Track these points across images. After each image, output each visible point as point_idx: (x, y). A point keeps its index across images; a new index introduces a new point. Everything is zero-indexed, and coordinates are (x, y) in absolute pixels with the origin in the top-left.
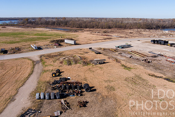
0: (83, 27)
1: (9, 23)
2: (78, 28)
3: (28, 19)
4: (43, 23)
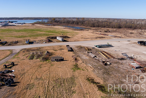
0: (96, 26)
1: (41, 21)
2: (91, 27)
3: (55, 19)
4: (65, 22)
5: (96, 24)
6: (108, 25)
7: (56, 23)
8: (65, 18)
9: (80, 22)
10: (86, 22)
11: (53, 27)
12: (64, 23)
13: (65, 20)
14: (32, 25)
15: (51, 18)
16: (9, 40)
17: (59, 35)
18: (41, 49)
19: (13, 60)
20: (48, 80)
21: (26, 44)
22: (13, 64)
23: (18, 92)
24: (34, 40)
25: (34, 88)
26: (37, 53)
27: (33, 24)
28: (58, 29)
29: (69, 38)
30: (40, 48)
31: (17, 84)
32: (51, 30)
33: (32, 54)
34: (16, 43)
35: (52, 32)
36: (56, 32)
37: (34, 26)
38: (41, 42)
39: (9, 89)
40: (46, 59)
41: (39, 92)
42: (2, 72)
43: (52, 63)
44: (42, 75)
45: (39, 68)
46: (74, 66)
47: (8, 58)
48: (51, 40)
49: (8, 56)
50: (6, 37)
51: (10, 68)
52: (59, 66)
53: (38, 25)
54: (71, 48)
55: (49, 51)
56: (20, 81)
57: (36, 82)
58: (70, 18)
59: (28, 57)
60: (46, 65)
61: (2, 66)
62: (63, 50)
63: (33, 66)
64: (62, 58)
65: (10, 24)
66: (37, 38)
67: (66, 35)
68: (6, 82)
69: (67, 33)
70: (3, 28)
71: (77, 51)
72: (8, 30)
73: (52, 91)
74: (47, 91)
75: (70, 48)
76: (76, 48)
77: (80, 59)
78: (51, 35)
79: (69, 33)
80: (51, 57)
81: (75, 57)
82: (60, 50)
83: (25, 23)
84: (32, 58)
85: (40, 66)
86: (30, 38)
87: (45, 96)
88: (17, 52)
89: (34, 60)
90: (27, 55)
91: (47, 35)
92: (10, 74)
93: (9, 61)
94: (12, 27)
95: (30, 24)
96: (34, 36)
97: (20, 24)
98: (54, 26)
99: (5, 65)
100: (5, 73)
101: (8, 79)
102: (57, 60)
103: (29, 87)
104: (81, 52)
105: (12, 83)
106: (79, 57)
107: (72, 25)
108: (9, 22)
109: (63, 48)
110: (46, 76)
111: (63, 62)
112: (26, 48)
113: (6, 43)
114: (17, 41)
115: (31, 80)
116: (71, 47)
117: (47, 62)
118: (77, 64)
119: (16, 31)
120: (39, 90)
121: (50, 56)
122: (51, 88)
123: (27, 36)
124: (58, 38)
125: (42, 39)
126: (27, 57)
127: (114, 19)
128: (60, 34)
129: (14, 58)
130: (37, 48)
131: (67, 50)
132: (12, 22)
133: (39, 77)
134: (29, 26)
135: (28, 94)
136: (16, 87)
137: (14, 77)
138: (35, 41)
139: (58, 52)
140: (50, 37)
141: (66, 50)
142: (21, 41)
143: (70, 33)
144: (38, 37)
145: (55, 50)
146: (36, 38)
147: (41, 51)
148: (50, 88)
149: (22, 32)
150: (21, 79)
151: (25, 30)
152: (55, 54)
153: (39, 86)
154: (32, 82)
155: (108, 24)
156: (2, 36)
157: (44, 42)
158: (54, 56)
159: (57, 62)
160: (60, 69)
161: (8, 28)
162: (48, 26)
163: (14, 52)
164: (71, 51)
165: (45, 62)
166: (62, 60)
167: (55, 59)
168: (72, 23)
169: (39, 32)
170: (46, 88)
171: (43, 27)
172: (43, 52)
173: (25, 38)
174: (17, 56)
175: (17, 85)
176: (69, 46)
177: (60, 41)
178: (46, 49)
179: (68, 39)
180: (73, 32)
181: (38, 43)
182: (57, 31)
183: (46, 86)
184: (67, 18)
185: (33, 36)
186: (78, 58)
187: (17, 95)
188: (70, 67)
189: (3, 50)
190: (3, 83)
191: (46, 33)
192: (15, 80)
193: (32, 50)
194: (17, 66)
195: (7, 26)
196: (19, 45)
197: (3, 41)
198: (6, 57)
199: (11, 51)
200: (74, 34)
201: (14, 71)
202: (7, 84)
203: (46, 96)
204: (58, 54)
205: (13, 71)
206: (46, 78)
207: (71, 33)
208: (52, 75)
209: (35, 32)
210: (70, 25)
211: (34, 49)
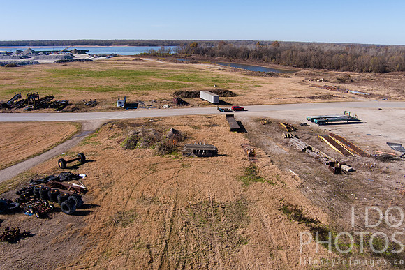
1: (160, 51)
3: (197, 44)
4: (223, 54)
5: (313, 58)
6: (347, 63)
7: (199, 56)
8: (224, 43)
9: (267, 52)
10: (283, 54)
11: (190, 65)
12: (222, 54)
13: (226, 46)
14: (136, 59)
15: (185, 43)
16: (74, 97)
17: (207, 88)
18: (157, 123)
19: (83, 149)
20: (173, 205)
21: (118, 109)
22: (83, 159)
23: (92, 231)
24: (140, 99)
25: (134, 223)
26: (145, 133)
27: (138, 58)
28: (204, 71)
29: (235, 95)
30: (154, 120)
31: (90, 209)
32: (187, 73)
33: (134, 134)
34: (92, 105)
35: (189, 79)
36: (200, 80)
37: (140, 62)
38: (157, 103)
39: (70, 220)
40: (168, 149)
41: (147, 233)
42: (53, 178)
43: (186, 159)
44: (157, 191)
45: (151, 171)
46: (247, 170)
47: (69, 141)
48: (184, 99)
49: (69, 139)
50: (67, 91)
51: (75, 167)
52: (204, 170)
53: (152, 61)
54: (239, 123)
55: (179, 129)
56: (99, 203)
57: (141, 209)
58: (237, 42)
59: (121, 143)
60: (169, 167)
61: (55, 163)
62: (217, 128)
63: (133, 167)
64: (213, 147)
65: (78, 56)
66: (148, 94)
67: (225, 88)
68: (64, 203)
69: (230, 81)
70: (61, 67)
71: (256, 132)
72: (72, 73)
73: (182, 234)
74: (170, 233)
75: (238, 122)
76: (254, 124)
77: (263, 153)
78: (185, 86)
79: (235, 82)
80: (183, 144)
81: (249, 147)
82: (209, 126)
83: (115, 55)
84: (132, 144)
85: (153, 168)
86: (129, 94)
87: (164, 244)
88: (95, 127)
89: (138, 150)
90: (121, 137)
91: (173, 86)
92: (74, 184)
93: (72, 150)
94: (82, 65)
95: (129, 58)
96: (140, 88)
97: (104, 56)
98: (192, 63)
99: (63, 160)
100: (62, 181)
101: (68, 195)
102: (200, 154)
103: (122, 219)
104: (266, 133)
105: (77, 206)
106: (262, 147)
107: (242, 62)
108: (76, 51)
109: (216, 121)
110: (168, 193)
111: (215, 159)
112: (116, 118)
113: (66, 104)
114: (93, 100)
115: (129, 203)
116: (238, 119)
117: (173, 156)
118: (255, 167)
119: (93, 76)
120: (147, 229)
121: (180, 141)
122: (179, 224)
123: (122, 89)
124: (203, 95)
125: (160, 96)
126: (118, 142)
127: (368, 47)
128: (208, 85)
129: (85, 142)
130: (146, 119)
131: (228, 128)
132: (83, 52)
133: (150, 195)
134: (126, 62)
135: (117, 237)
136: (88, 217)
137: (84, 191)
138: (141, 102)
139: (204, 131)
140: (182, 92)
141: (224, 129)
142: (104, 102)
143: (238, 82)
144: (149, 92)
145: (195, 127)
146: (146, 94)
147: (158, 129)
148: (178, 227)
149: (107, 79)
150: (101, 197)
151: (116, 74)
152: (193, 136)
153: (148, 219)
154: (130, 206)
155: (349, 59)
156: (56, 86)
157: (167, 106)
158: (190, 142)
159: (199, 159)
160: (205, 178)
161: (71, 66)
162: (176, 63)
163: (85, 129)
164: (238, 131)
165: (166, 157)
166: (214, 153)
167: (194, 151)
168: (243, 57)
169: (153, 80)
170: (167, 224)
171: (164, 67)
172: (161, 132)
173: (116, 94)
174: (92, 139)
175: (90, 211)
176: (232, 116)
177: (210, 104)
178: (171, 122)
179: (232, 100)
180: (247, 79)
181: (149, 106)
182: (202, 76)
183: (168, 220)
184: (231, 42)
185: (136, 88)
186: (257, 150)
187: (91, 237)
188: (234, 174)
189: (58, 123)
190: (57, 205)
191: (172, 82)
192: (86, 199)
193: (133, 125)
194: (93, 163)
195: (71, 61)
196: (100, 111)
197: (58, 100)
198: (65, 140)
199: (80, 125)
200: (248, 85)
201: (83, 175)
202: (65, 208)
203: (166, 246)
204: (203, 137)
205: (81, 177)
206: (168, 198)
207: (240, 82)
208: (183, 192)
209: (142, 77)
210: (238, 62)
211: (139, 122)
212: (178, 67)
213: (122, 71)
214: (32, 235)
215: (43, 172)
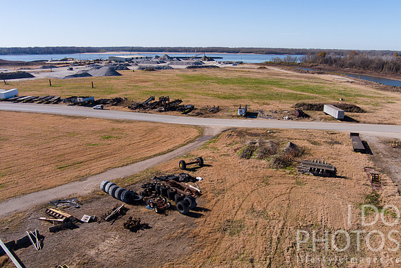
3: (325, 54)
4: (354, 65)
7: (327, 67)
8: (355, 53)
11: (316, 75)
12: (352, 65)
13: (357, 57)
14: (261, 68)
15: (312, 52)
16: (200, 102)
17: (333, 101)
18: (275, 135)
19: (202, 154)
20: (282, 222)
21: (238, 116)
22: (201, 163)
23: (201, 234)
24: (260, 108)
25: (241, 233)
26: (262, 144)
27: (262, 66)
28: (331, 82)
29: (363, 111)
30: (272, 131)
31: (202, 213)
32: (311, 84)
33: (251, 143)
34: (215, 111)
35: (313, 90)
36: (325, 93)
37: (265, 71)
38: (278, 114)
39: (183, 220)
40: (284, 163)
41: (253, 246)
42: (173, 177)
43: (301, 176)
44: (267, 205)
45: (263, 184)
46: (367, 197)
47: (191, 144)
48: (305, 112)
49: (191, 142)
50: (194, 96)
51: (194, 170)
52: (319, 190)
53: (276, 69)
54: (365, 143)
55: (297, 143)
56: (211, 207)
57: (250, 221)
58: (372, 53)
59: (238, 151)
60: (283, 181)
61: (176, 164)
62: (339, 146)
63: (246, 177)
64: (331, 168)
65: (207, 63)
66: (269, 104)
67: (352, 103)
68: (179, 203)
69: (358, 96)
70: (191, 73)
71: (384, 155)
72: (200, 79)
73: (287, 255)
74: (275, 252)
75: (363, 142)
76: (382, 146)
77: (389, 181)
78: (309, 98)
79: (364, 96)
80: (299, 159)
81: (373, 171)
82: (330, 143)
83: (241, 63)
84: (248, 154)
85: (265, 181)
86: (251, 103)
87: (268, 262)
88: (215, 133)
89: (253, 160)
90: (238, 146)
91: (295, 97)
92: (190, 186)
93: (193, 153)
94: (210, 72)
95: (254, 66)
96: (262, 97)
97: (230, 63)
98: (319, 73)
99: (184, 162)
100: (180, 182)
101: (184, 196)
102: (317, 173)
103: (230, 227)
104: (396, 158)
105: (191, 207)
106: (389, 173)
107: (375, 75)
108: (206, 58)
109: (339, 139)
110: (278, 209)
111: (333, 180)
112: (236, 126)
113: (192, 108)
114: (216, 106)
115: (238, 213)
116: (364, 139)
117: (288, 171)
118: (377, 195)
119: (218, 83)
120: (252, 242)
121: (296, 155)
122: (286, 244)
123: (244, 97)
124: (327, 109)
125: (281, 107)
126: (235, 150)
128: (334, 98)
129: (205, 147)
130: (265, 129)
131: (351, 147)
132: (211, 59)
133: (259, 208)
134: (250, 70)
135: (224, 245)
136: (199, 220)
137: (199, 194)
138: (262, 112)
139: (323, 148)
140: (304, 104)
141: (346, 148)
142: (226, 109)
143: (368, 97)
144: (271, 102)
145: (315, 143)
146: (267, 104)
147: (276, 141)
148: (285, 247)
149: (231, 86)
150: (213, 202)
151: (240, 81)
152: (311, 152)
153: (255, 232)
154: (239, 216)
156: (185, 91)
157: (287, 118)
158: (307, 158)
159: (314, 177)
160: (319, 200)
161: (200, 72)
162: (301, 73)
163: (206, 134)
164: (363, 152)
165: (280, 172)
166: (332, 174)
167: (311, 168)
168: (376, 69)
169: (276, 89)
170: (273, 241)
171: (288, 76)
172: (278, 144)
173: (239, 102)
174: (212, 144)
175: (202, 215)
176: (357, 135)
177: (333, 119)
178: (289, 135)
179: (358, 116)
180: (379, 94)
181: (269, 117)
182: (327, 87)
183: (275, 237)
184: (363, 52)
185: (258, 97)
186: (383, 176)
187: (200, 240)
188: (352, 200)
189: (183, 126)
190: (173, 203)
191: (295, 92)
192: (199, 202)
193: (251, 135)
194: (210, 168)
195: (200, 67)
196: (221, 117)
197: (186, 104)
198: (188, 143)
199: (201, 130)
200: (379, 100)
201: (200, 178)
202: (181, 208)
203: (270, 264)
204: (322, 154)
205: (198, 180)
206: (277, 214)
207: (370, 97)
208: (294, 211)
209: (265, 86)
210: (370, 73)
211: (258, 132)
212: (303, 77)
213: (246, 79)
214: (149, 228)
215: (165, 170)
